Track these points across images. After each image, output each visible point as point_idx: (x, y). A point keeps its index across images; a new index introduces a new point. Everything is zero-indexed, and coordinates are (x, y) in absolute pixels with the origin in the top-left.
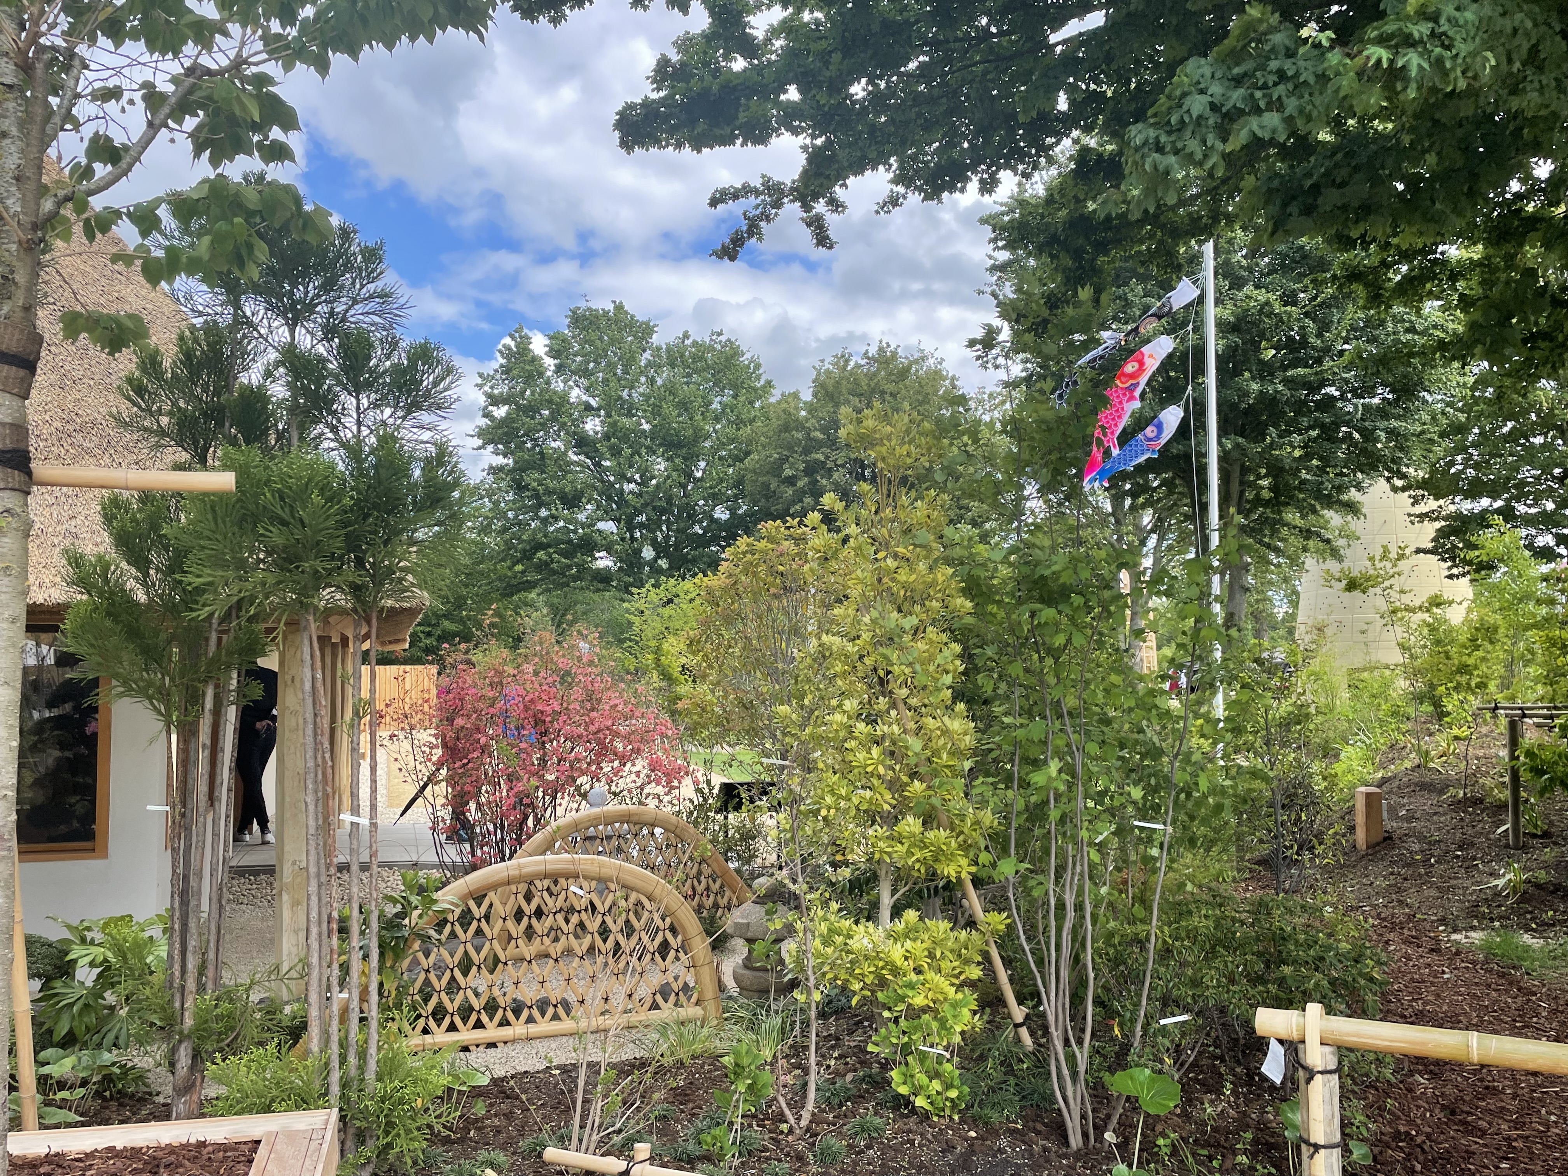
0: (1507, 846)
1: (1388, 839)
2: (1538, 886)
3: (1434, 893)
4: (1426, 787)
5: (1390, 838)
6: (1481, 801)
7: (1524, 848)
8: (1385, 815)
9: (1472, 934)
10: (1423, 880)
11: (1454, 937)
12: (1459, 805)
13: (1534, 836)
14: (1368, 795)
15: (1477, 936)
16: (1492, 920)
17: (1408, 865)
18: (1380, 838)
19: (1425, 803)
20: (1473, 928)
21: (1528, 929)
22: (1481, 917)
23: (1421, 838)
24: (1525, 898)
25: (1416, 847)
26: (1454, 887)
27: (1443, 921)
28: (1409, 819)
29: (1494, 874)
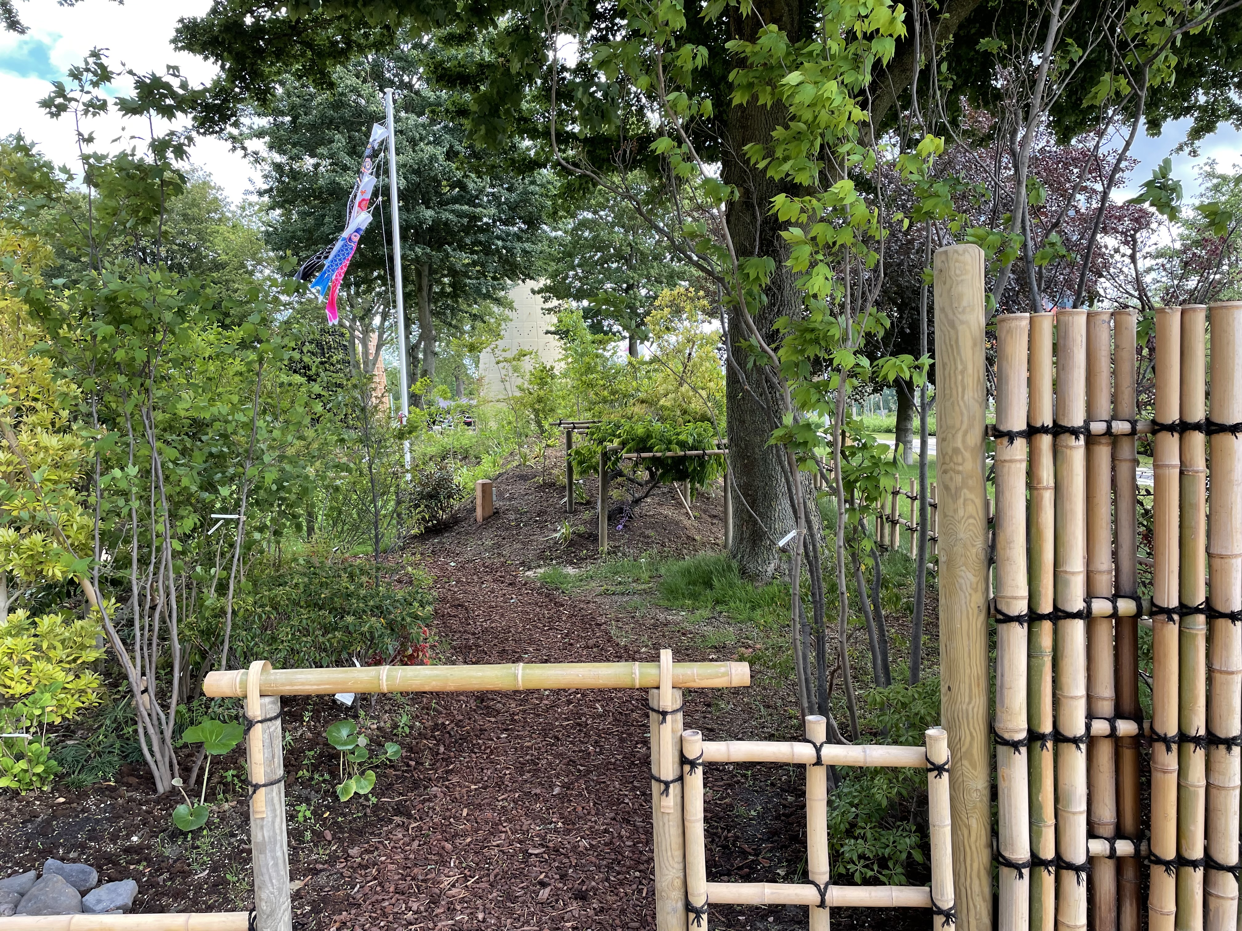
0: (566, 512)
1: (496, 513)
2: (579, 535)
3: (519, 546)
4: (524, 478)
5: (497, 512)
6: (554, 484)
7: (574, 512)
8: (494, 498)
9: (539, 570)
10: (514, 539)
11: (528, 573)
12: (541, 488)
13: (582, 504)
14: (484, 485)
15: (541, 571)
16: (552, 560)
17: (507, 529)
18: (491, 513)
19: (521, 488)
20: (540, 566)
21: (571, 563)
22: (545, 560)
23: (517, 511)
24: (572, 543)
25: (513, 517)
26: (531, 541)
27: (523, 564)
28: (510, 499)
29: (555, 531)
